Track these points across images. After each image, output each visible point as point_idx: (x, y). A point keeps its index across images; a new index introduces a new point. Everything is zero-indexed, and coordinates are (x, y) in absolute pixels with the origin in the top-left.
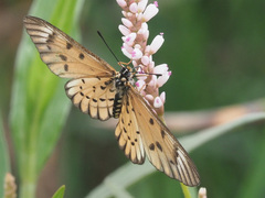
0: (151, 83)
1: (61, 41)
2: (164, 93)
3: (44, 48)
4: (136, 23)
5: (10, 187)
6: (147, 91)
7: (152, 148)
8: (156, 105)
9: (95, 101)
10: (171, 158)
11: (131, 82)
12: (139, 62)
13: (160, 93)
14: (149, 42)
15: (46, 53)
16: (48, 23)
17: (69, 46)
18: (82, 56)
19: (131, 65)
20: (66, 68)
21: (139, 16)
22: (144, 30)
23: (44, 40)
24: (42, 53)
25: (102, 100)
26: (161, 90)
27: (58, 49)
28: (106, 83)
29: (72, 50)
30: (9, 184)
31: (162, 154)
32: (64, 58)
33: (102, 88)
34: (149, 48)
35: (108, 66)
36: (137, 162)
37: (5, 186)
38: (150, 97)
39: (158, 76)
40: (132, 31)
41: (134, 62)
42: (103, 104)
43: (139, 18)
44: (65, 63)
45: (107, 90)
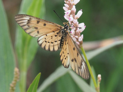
0: (77, 31)
1: (34, 21)
2: (82, 35)
3: (26, 27)
4: (71, 6)
5: (17, 74)
6: (76, 34)
7: (72, 61)
8: (79, 40)
9: (52, 43)
10: (79, 66)
11: (68, 31)
12: (72, 22)
13: (81, 35)
14: (76, 14)
15: (27, 29)
16: (26, 15)
17: (38, 22)
18: (45, 25)
19: (69, 23)
20: (38, 32)
21: (72, 3)
22: (74, 9)
23: (26, 23)
24: (25, 30)
25: (56, 42)
26: (81, 34)
27: (33, 25)
28: (57, 33)
29: (40, 23)
30: (16, 72)
31: (76, 64)
32: (36, 28)
33: (56, 36)
34: (76, 16)
35: (58, 25)
36: (66, 67)
37: (15, 73)
38: (77, 37)
39: (80, 28)
40: (69, 9)
41: (70, 22)
42: (56, 43)
43: (72, 4)
44: (37, 30)
45: (58, 36)
